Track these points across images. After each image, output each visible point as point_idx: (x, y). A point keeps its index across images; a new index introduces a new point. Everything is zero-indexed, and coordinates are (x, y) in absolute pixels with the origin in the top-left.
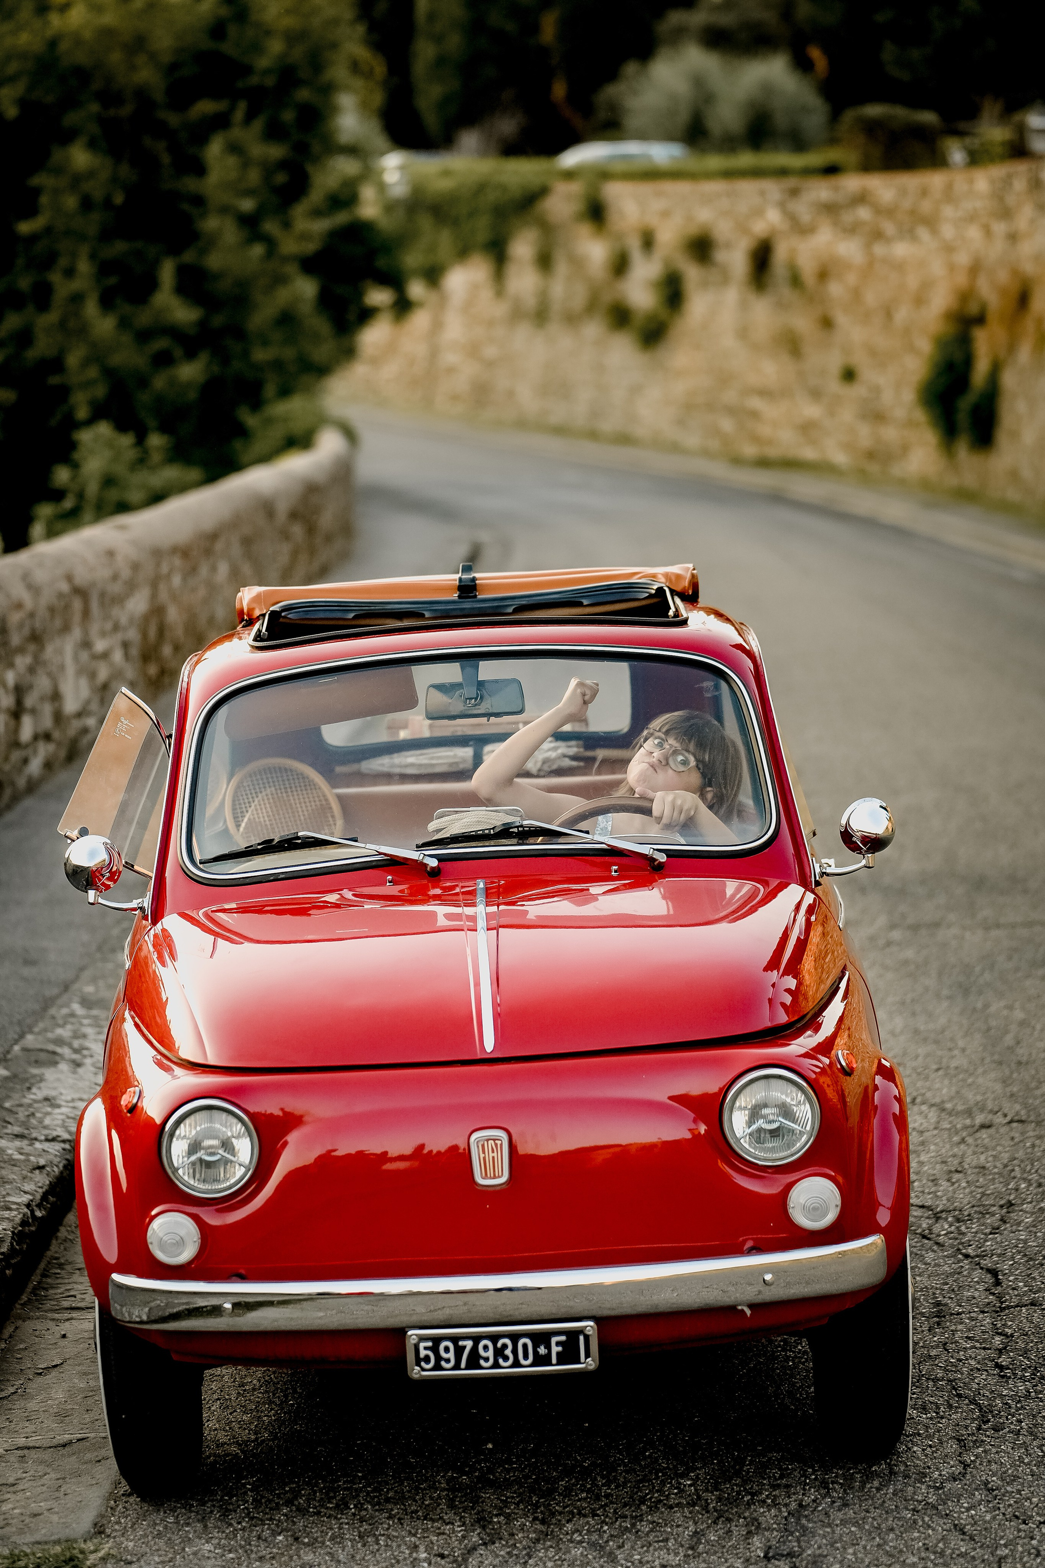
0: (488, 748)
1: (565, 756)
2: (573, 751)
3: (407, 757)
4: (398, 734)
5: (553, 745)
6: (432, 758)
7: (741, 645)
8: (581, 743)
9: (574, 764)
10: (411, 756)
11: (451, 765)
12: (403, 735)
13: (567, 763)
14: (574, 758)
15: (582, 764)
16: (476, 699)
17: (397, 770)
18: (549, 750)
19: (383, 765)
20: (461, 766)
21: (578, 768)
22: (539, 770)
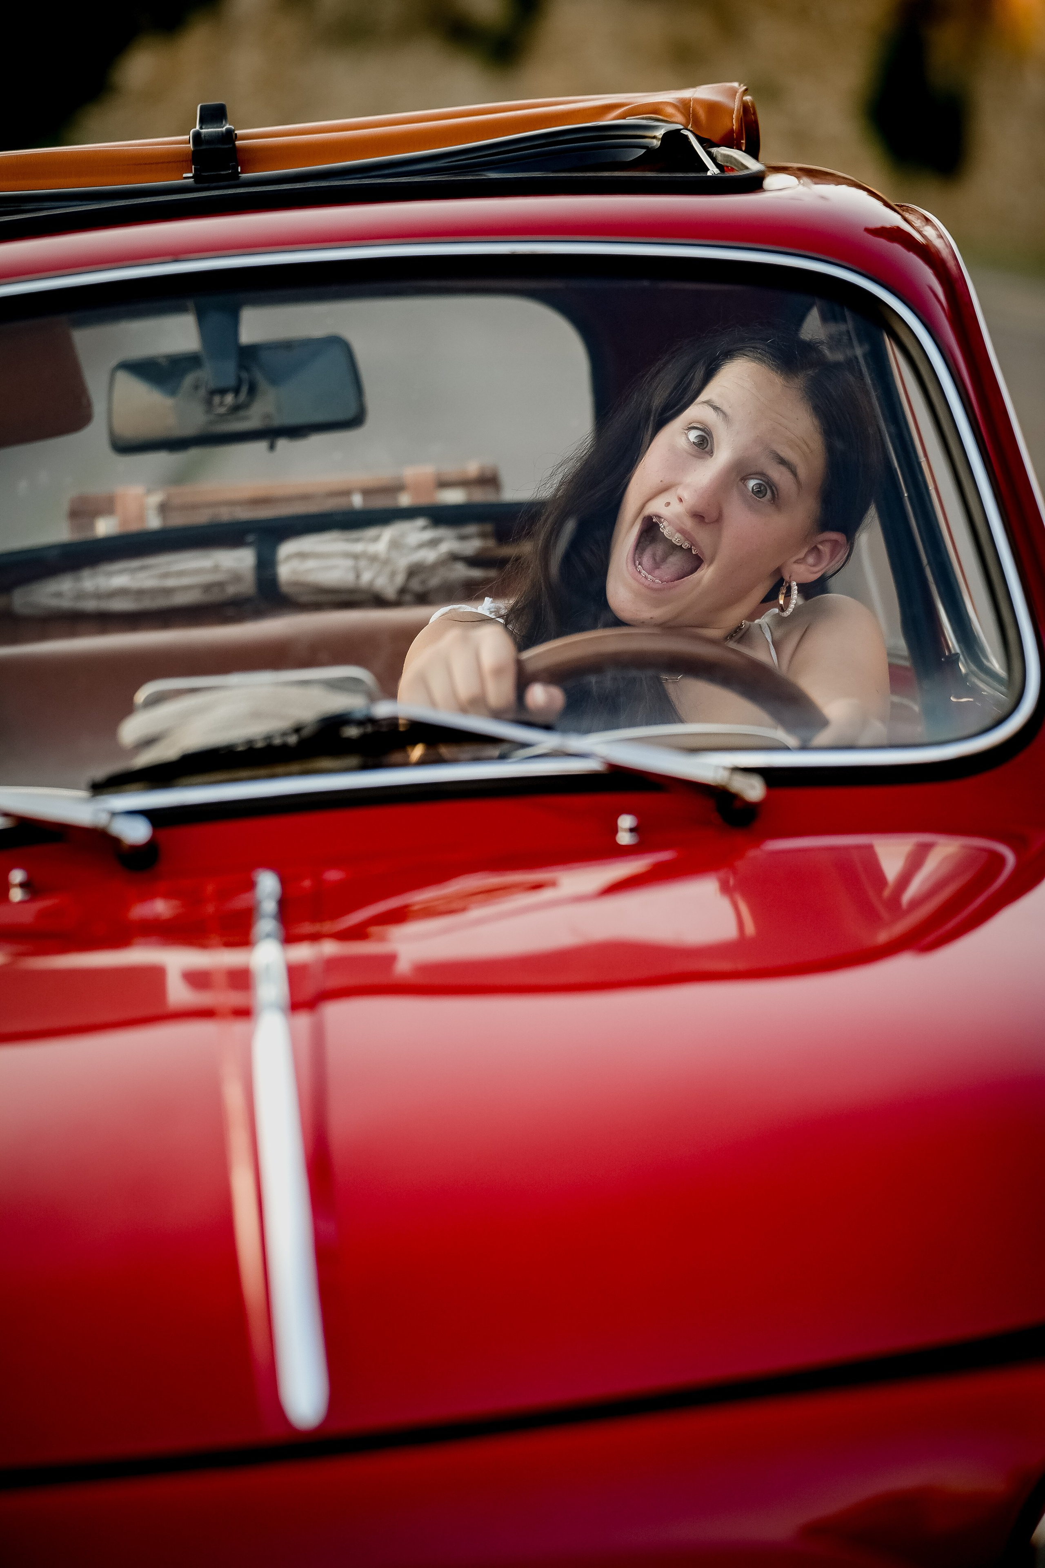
0: (287, 549)
1: (455, 557)
2: (472, 546)
3: (110, 574)
4: (91, 526)
5: (429, 535)
6: (166, 575)
7: (898, 230)
8: (489, 527)
9: (476, 573)
10: (121, 572)
11: (207, 588)
12: (104, 527)
13: (461, 572)
14: (473, 561)
15: (492, 573)
16: (237, 391)
17: (91, 605)
18: (421, 546)
19: (59, 595)
20: (231, 590)
21: (486, 581)
22: (403, 591)
